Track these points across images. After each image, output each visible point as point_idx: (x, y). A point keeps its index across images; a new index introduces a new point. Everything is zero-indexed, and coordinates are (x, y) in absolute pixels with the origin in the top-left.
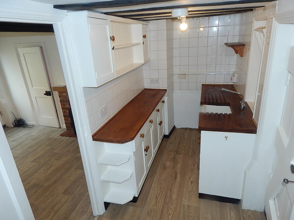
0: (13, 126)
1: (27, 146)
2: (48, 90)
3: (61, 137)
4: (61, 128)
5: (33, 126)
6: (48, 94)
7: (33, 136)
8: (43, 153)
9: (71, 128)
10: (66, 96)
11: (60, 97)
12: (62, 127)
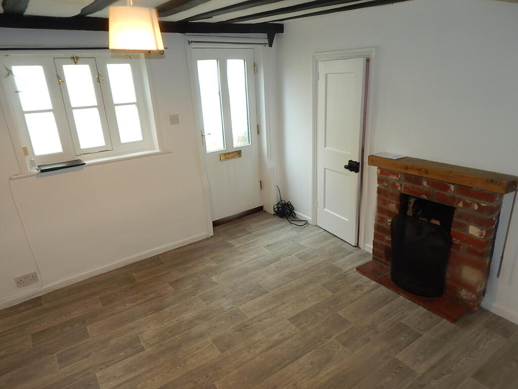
0: (273, 212)
1: (287, 270)
2: (356, 159)
3: (358, 274)
4: (360, 248)
5: (306, 223)
6: (353, 166)
7: (303, 247)
8: (315, 303)
9: (384, 260)
10: (394, 183)
11: (380, 181)
12: (362, 248)
